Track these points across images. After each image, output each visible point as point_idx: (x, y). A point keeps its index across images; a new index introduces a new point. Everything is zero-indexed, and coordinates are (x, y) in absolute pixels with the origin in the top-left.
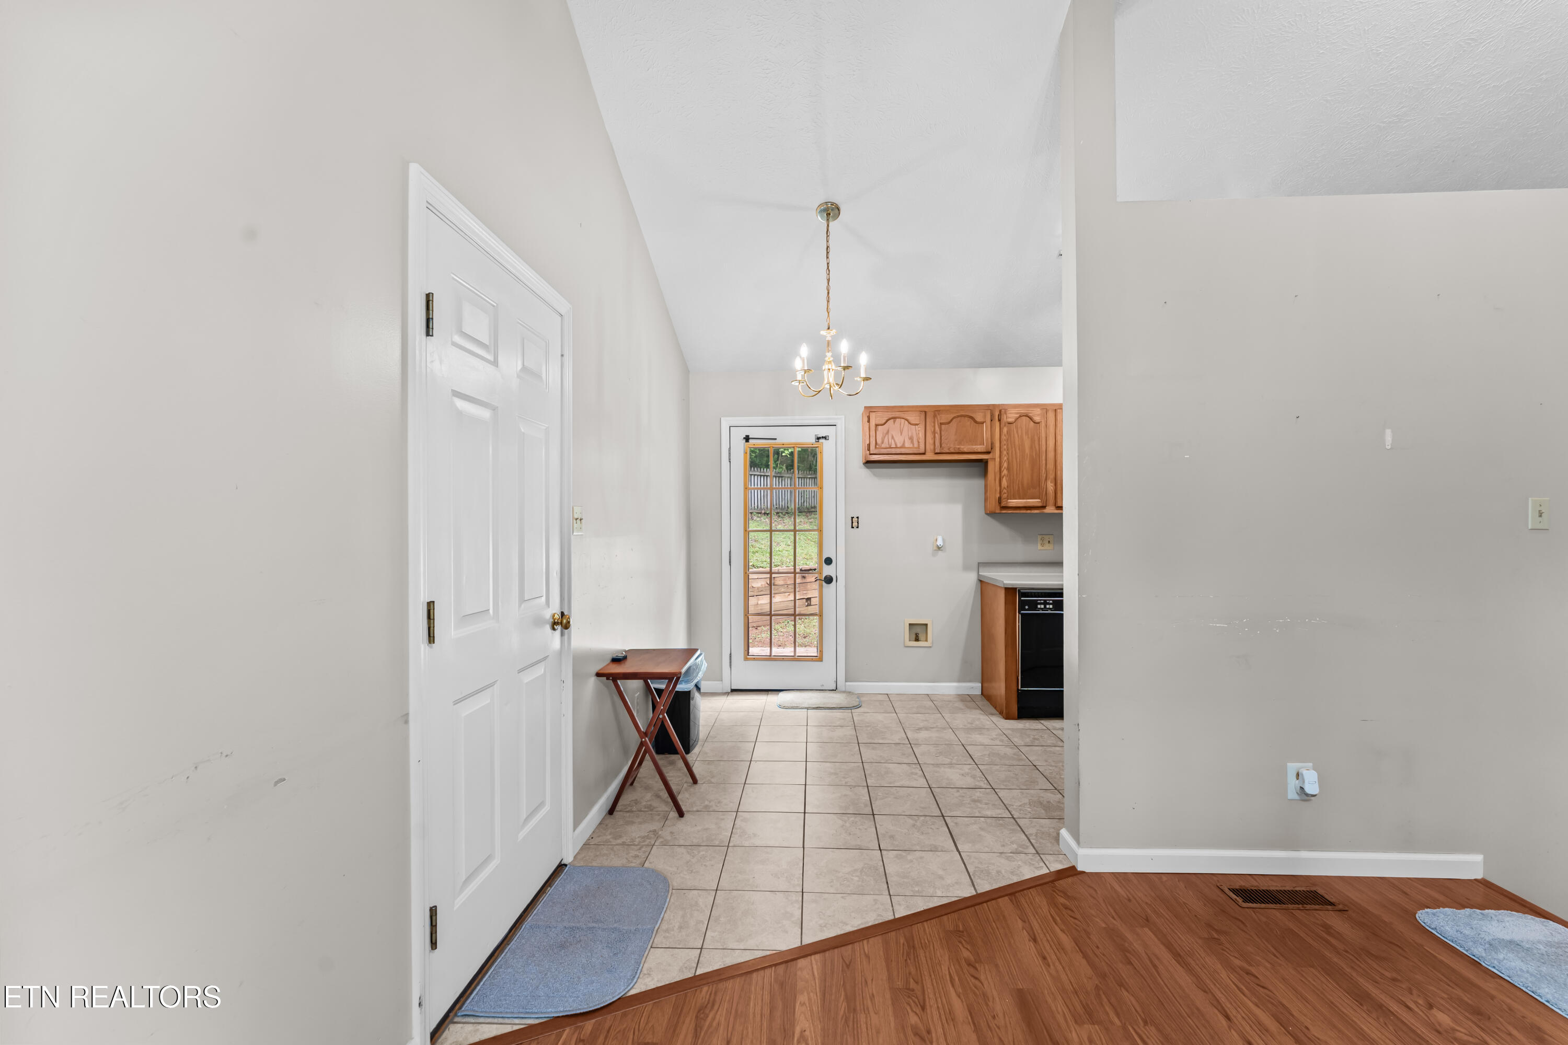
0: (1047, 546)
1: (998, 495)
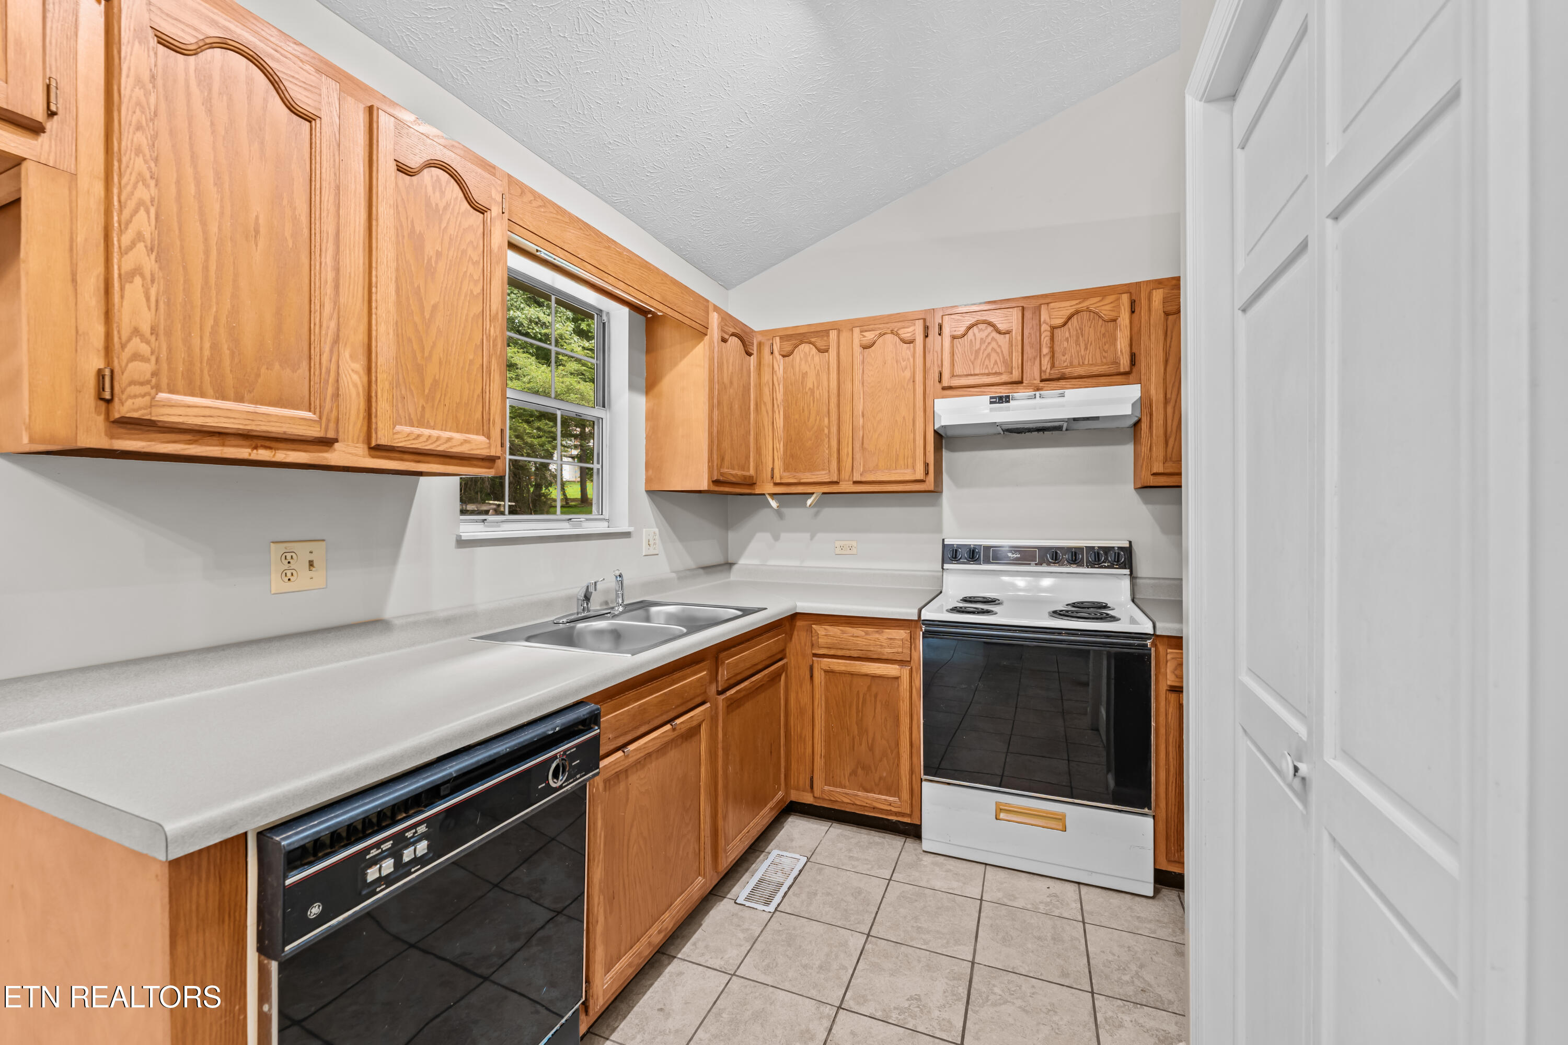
0: (304, 578)
1: (98, 362)
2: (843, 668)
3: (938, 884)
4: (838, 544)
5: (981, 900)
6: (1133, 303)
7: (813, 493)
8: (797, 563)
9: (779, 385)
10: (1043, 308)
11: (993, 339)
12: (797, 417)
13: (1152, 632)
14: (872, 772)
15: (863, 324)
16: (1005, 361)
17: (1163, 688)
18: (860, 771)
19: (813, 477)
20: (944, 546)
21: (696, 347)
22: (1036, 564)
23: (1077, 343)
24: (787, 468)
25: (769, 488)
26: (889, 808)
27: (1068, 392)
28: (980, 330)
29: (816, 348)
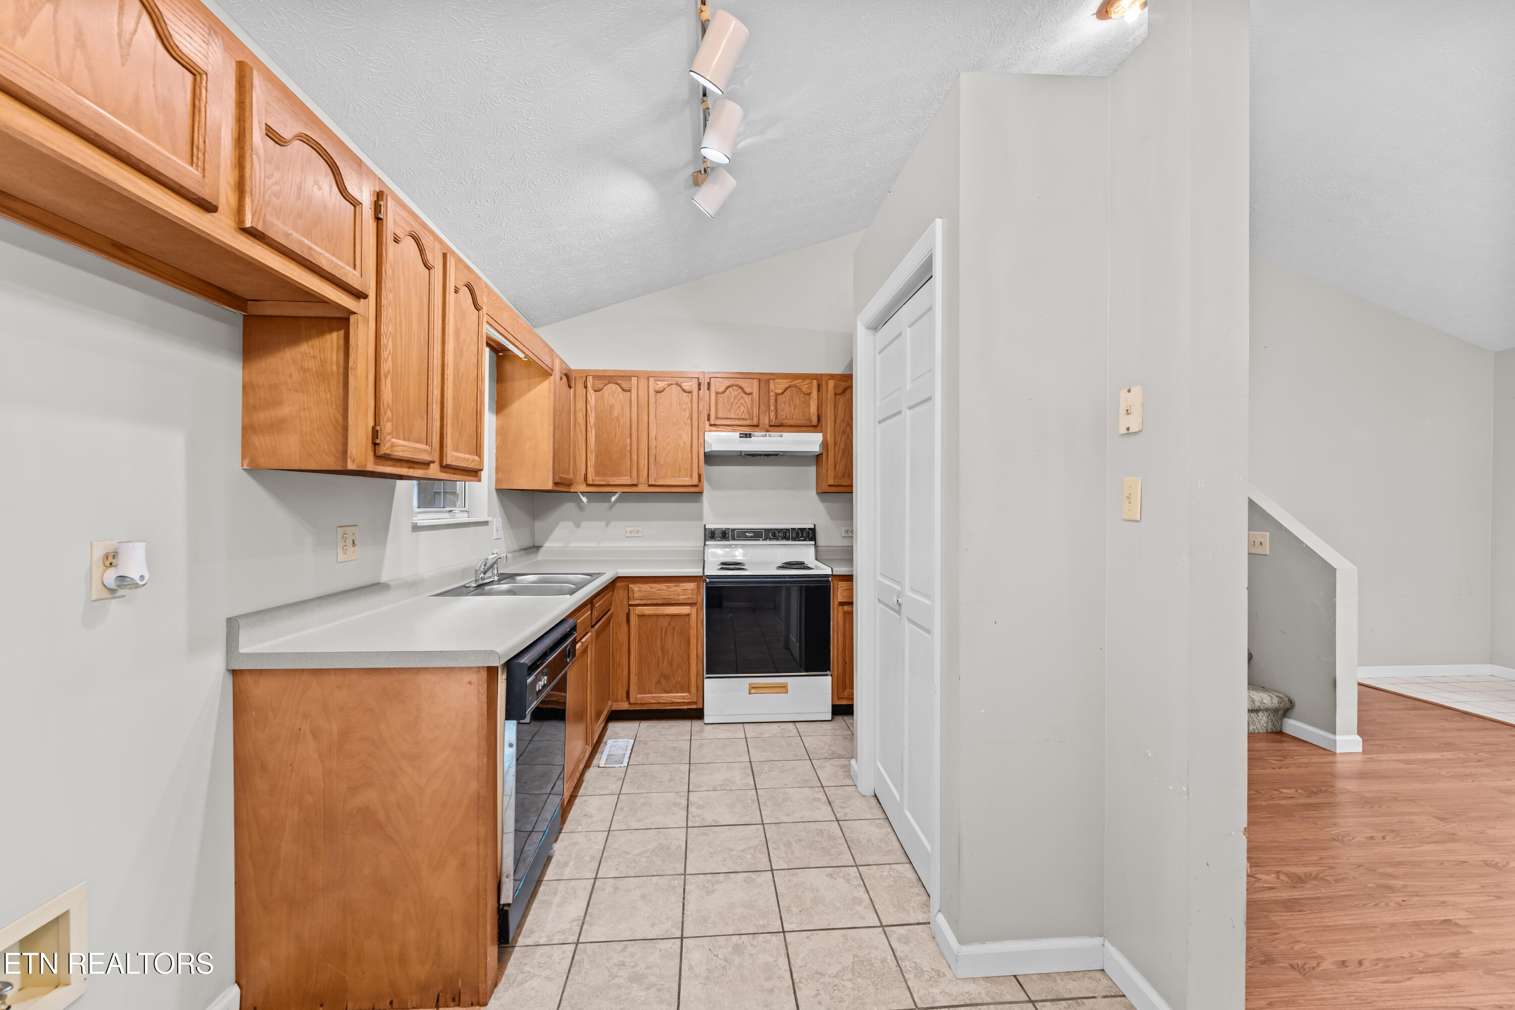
0: (351, 552)
2: (651, 612)
3: (719, 736)
4: (628, 529)
5: (746, 738)
6: (819, 386)
7: (617, 492)
8: (594, 544)
9: (592, 412)
10: (771, 382)
11: (742, 397)
12: (605, 436)
13: (831, 573)
14: (671, 679)
15: (658, 376)
16: (748, 412)
17: (836, 603)
18: (663, 681)
19: (619, 480)
20: (705, 529)
21: (542, 383)
22: (763, 540)
23: (790, 406)
24: (597, 473)
25: (584, 488)
26: (682, 701)
27: (784, 434)
28: (734, 390)
29: (621, 387)
